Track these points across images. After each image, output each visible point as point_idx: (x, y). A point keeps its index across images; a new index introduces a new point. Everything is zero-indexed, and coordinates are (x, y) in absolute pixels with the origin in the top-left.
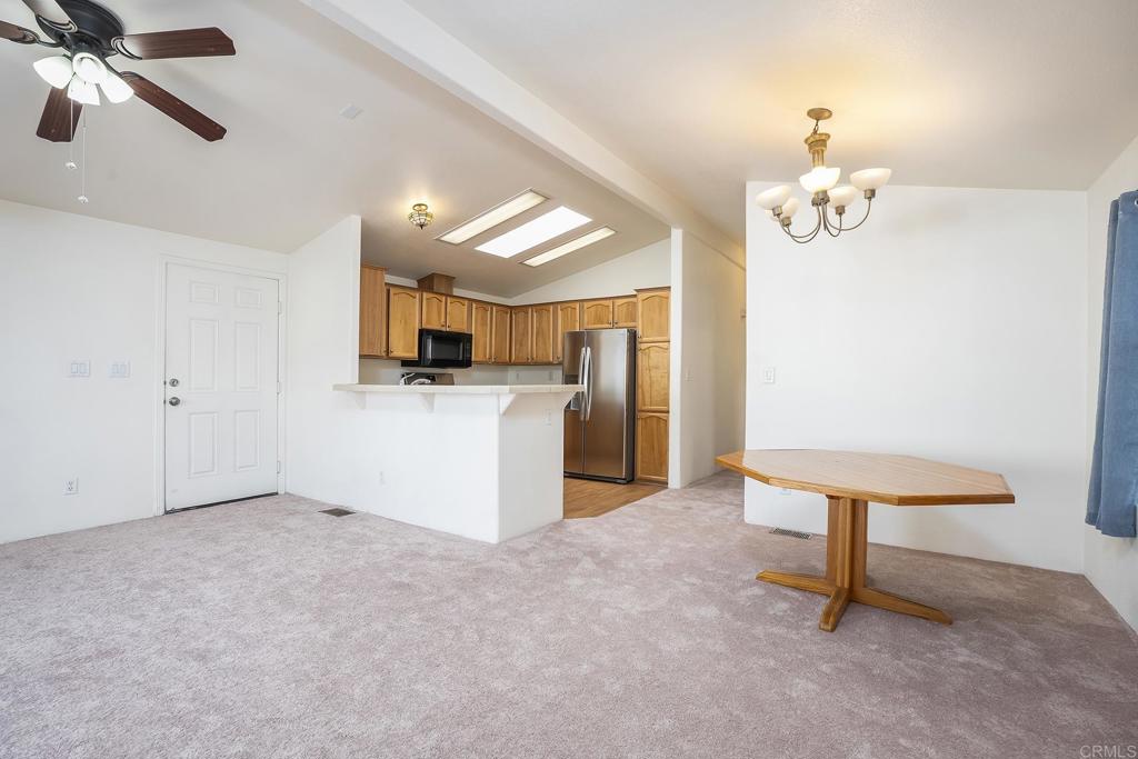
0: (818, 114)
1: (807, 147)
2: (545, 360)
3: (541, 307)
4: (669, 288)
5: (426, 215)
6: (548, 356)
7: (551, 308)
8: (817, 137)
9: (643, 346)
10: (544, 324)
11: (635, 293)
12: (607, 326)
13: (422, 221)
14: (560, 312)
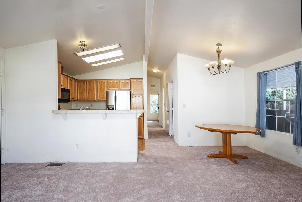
0: (219, 45)
1: (216, 52)
2: (93, 100)
3: (90, 81)
4: (143, 79)
5: (85, 45)
6: (94, 98)
7: (95, 81)
8: (218, 51)
9: (134, 96)
10: (92, 87)
11: (130, 79)
12: (118, 89)
13: (83, 48)
14: (98, 83)
